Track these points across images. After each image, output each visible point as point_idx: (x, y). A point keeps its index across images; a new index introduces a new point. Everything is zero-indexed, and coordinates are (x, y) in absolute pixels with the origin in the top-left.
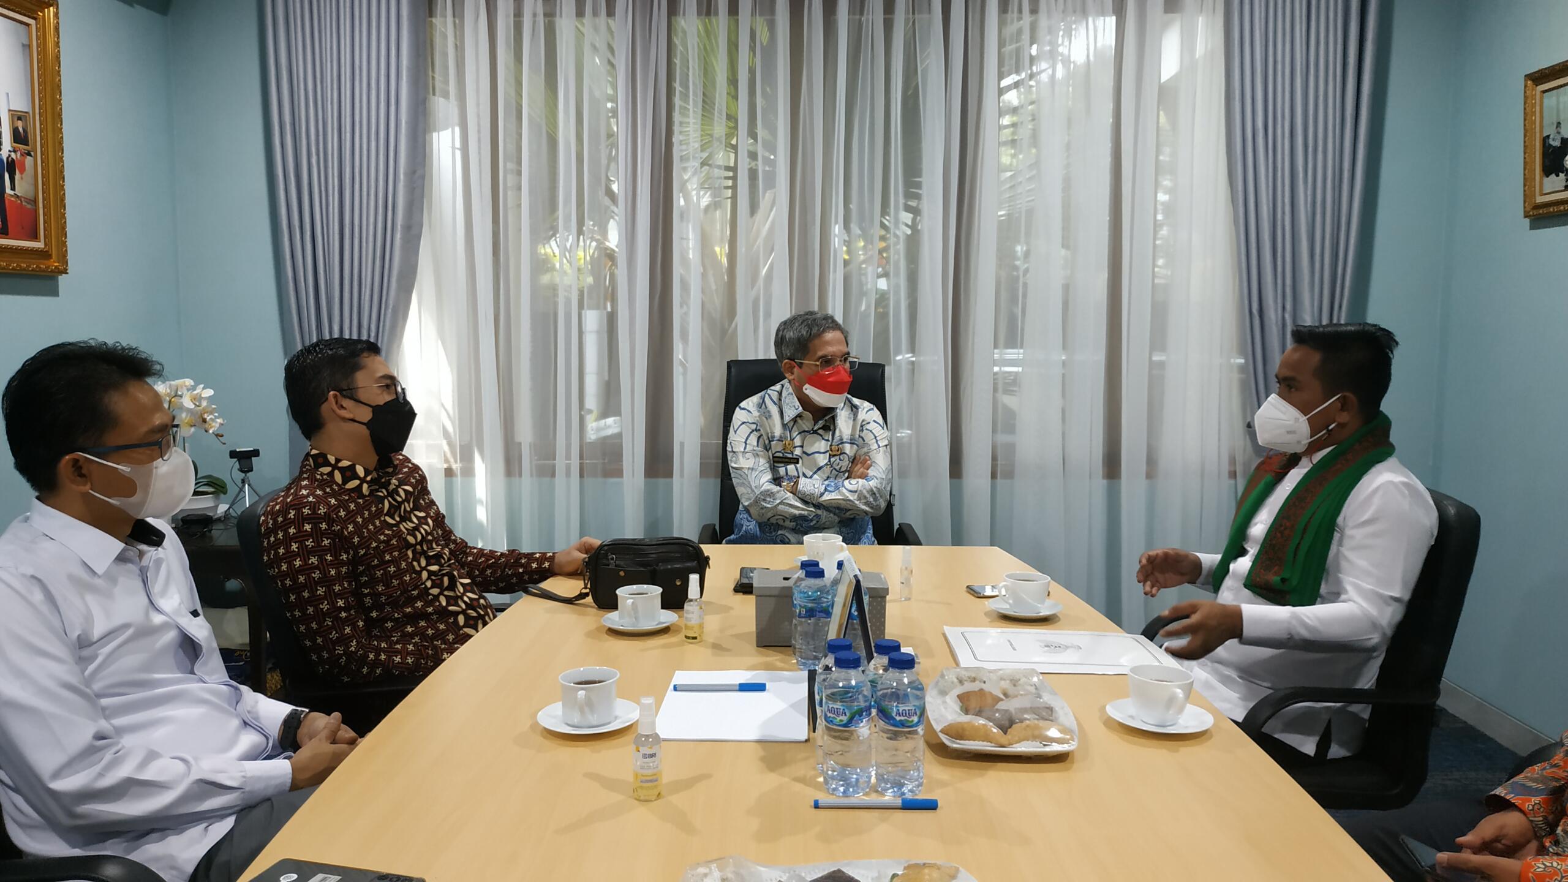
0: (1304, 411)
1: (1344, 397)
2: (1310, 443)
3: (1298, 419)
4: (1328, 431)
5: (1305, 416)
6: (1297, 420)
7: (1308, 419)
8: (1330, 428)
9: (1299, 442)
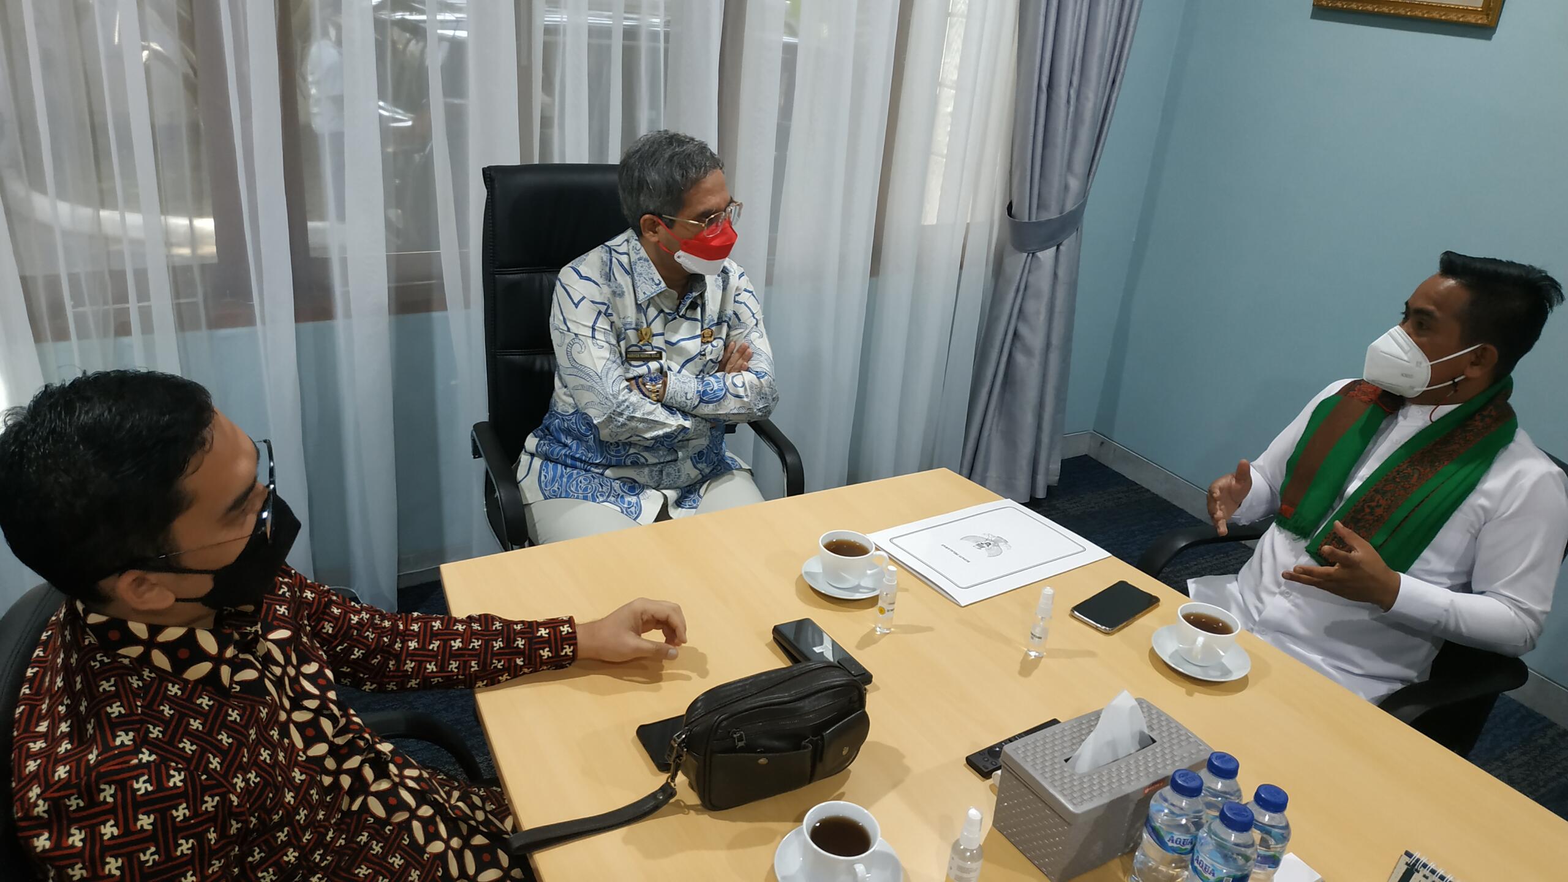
0: (1430, 356)
1: (1484, 349)
2: (1424, 392)
3: (1421, 363)
4: (1454, 382)
5: (1430, 362)
6: (1419, 364)
7: (1431, 365)
8: (1456, 380)
9: (1412, 388)
